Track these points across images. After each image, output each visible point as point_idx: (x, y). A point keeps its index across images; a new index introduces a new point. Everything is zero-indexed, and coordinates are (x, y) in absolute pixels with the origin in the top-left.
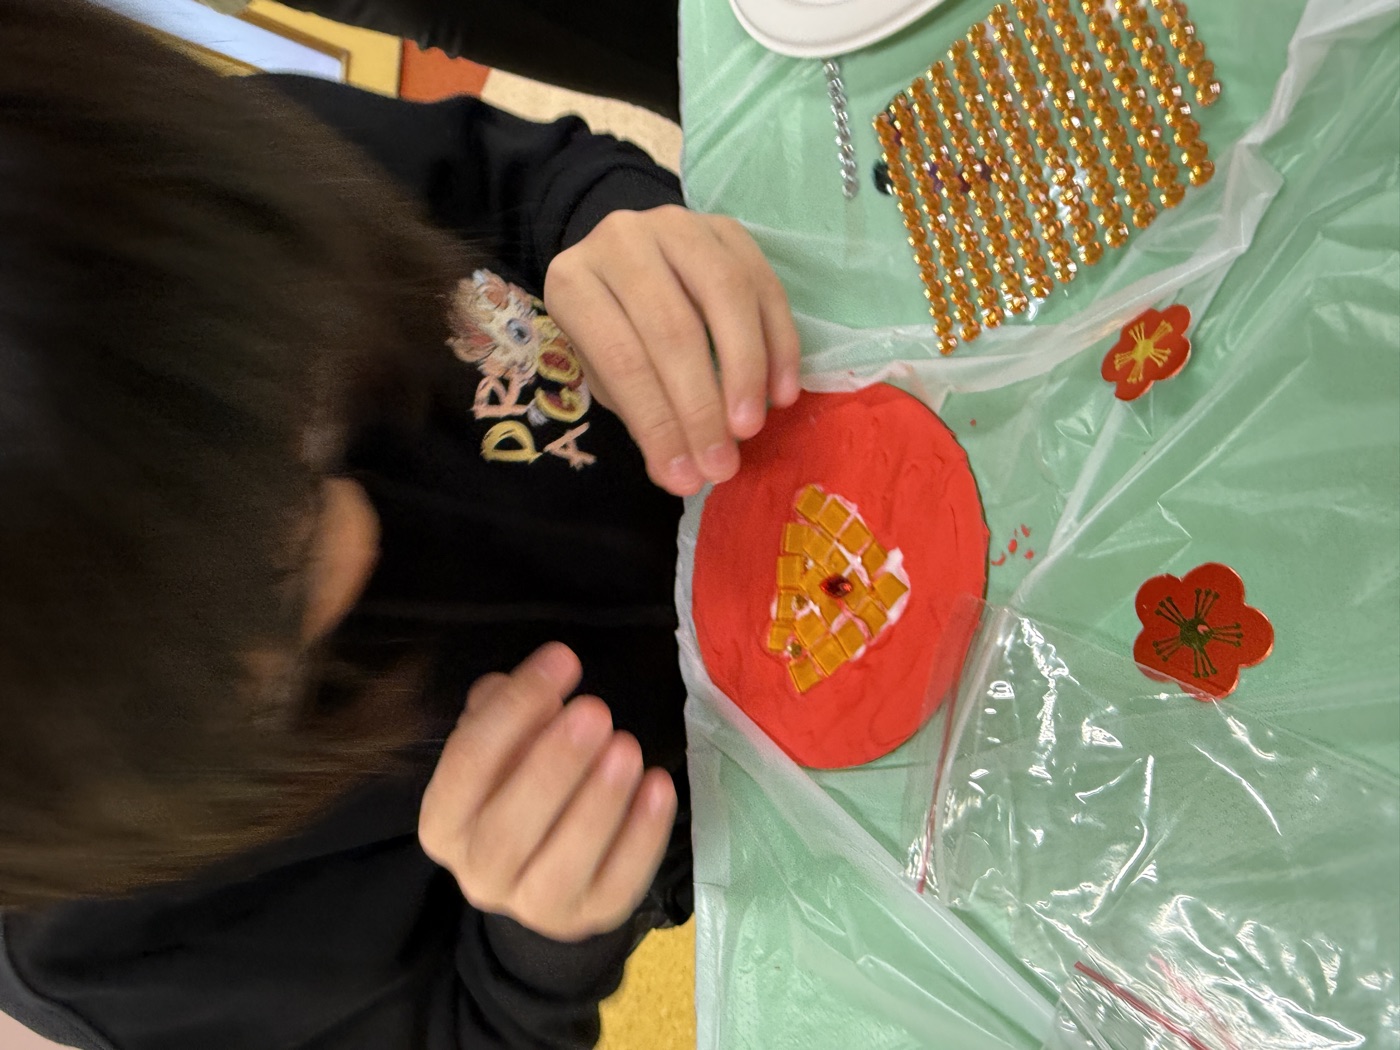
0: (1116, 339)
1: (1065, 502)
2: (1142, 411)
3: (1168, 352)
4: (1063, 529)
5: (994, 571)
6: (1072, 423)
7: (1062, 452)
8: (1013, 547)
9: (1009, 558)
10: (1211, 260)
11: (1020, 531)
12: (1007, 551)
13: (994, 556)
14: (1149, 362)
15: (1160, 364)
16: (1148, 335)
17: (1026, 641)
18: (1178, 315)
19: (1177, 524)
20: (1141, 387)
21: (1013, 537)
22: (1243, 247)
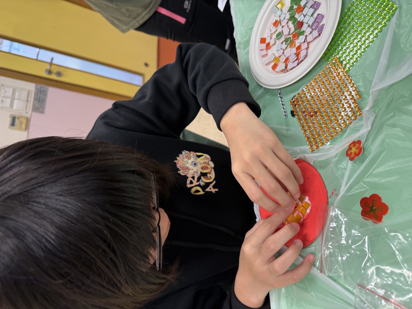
0: (348, 148)
1: (342, 183)
2: (355, 162)
3: (358, 150)
4: (342, 189)
5: (329, 199)
6: (341, 166)
7: (340, 172)
8: (333, 194)
9: (332, 196)
10: (364, 131)
11: (334, 190)
12: (331, 195)
13: (329, 196)
14: (355, 152)
15: (357, 153)
16: (354, 147)
17: (337, 213)
18: (359, 142)
19: (366, 186)
20: (354, 157)
21: (332, 191)
22: (370, 128)
